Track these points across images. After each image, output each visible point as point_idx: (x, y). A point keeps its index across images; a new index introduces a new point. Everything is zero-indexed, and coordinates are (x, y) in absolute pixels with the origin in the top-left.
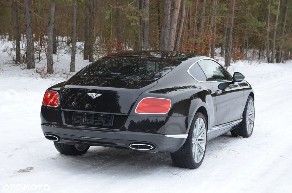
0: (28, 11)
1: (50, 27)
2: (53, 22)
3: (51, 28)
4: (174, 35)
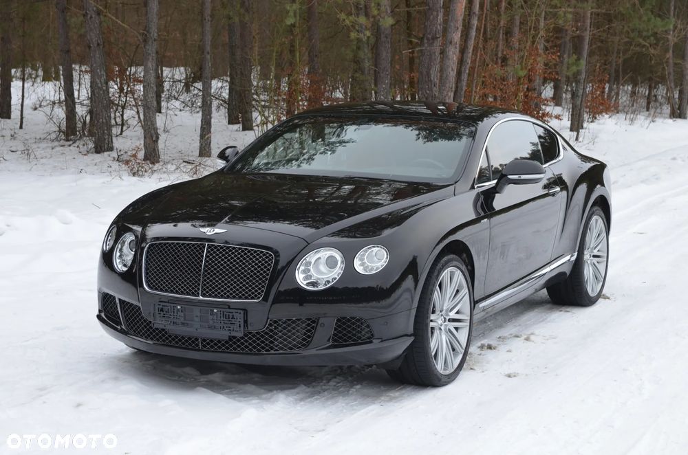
0: (93, 10)
1: (147, 47)
2: (156, 35)
3: (150, 52)
4: (455, 59)
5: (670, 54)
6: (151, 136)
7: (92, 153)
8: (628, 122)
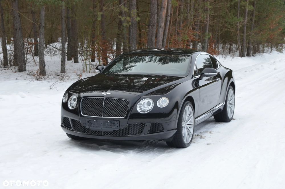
0: (17, 15)
1: (40, 30)
2: (44, 25)
3: (42, 31)
5: (238, 32)
6: (42, 64)
7: (18, 72)
8: (223, 58)
